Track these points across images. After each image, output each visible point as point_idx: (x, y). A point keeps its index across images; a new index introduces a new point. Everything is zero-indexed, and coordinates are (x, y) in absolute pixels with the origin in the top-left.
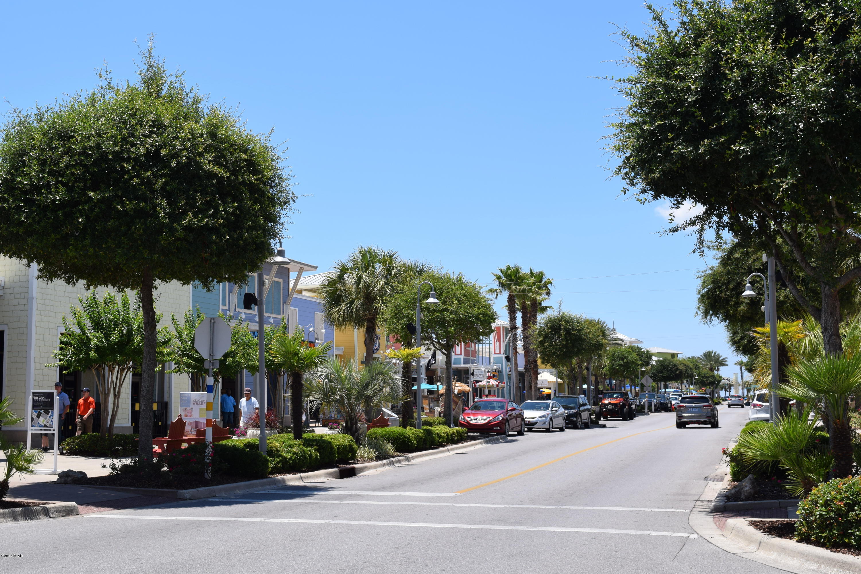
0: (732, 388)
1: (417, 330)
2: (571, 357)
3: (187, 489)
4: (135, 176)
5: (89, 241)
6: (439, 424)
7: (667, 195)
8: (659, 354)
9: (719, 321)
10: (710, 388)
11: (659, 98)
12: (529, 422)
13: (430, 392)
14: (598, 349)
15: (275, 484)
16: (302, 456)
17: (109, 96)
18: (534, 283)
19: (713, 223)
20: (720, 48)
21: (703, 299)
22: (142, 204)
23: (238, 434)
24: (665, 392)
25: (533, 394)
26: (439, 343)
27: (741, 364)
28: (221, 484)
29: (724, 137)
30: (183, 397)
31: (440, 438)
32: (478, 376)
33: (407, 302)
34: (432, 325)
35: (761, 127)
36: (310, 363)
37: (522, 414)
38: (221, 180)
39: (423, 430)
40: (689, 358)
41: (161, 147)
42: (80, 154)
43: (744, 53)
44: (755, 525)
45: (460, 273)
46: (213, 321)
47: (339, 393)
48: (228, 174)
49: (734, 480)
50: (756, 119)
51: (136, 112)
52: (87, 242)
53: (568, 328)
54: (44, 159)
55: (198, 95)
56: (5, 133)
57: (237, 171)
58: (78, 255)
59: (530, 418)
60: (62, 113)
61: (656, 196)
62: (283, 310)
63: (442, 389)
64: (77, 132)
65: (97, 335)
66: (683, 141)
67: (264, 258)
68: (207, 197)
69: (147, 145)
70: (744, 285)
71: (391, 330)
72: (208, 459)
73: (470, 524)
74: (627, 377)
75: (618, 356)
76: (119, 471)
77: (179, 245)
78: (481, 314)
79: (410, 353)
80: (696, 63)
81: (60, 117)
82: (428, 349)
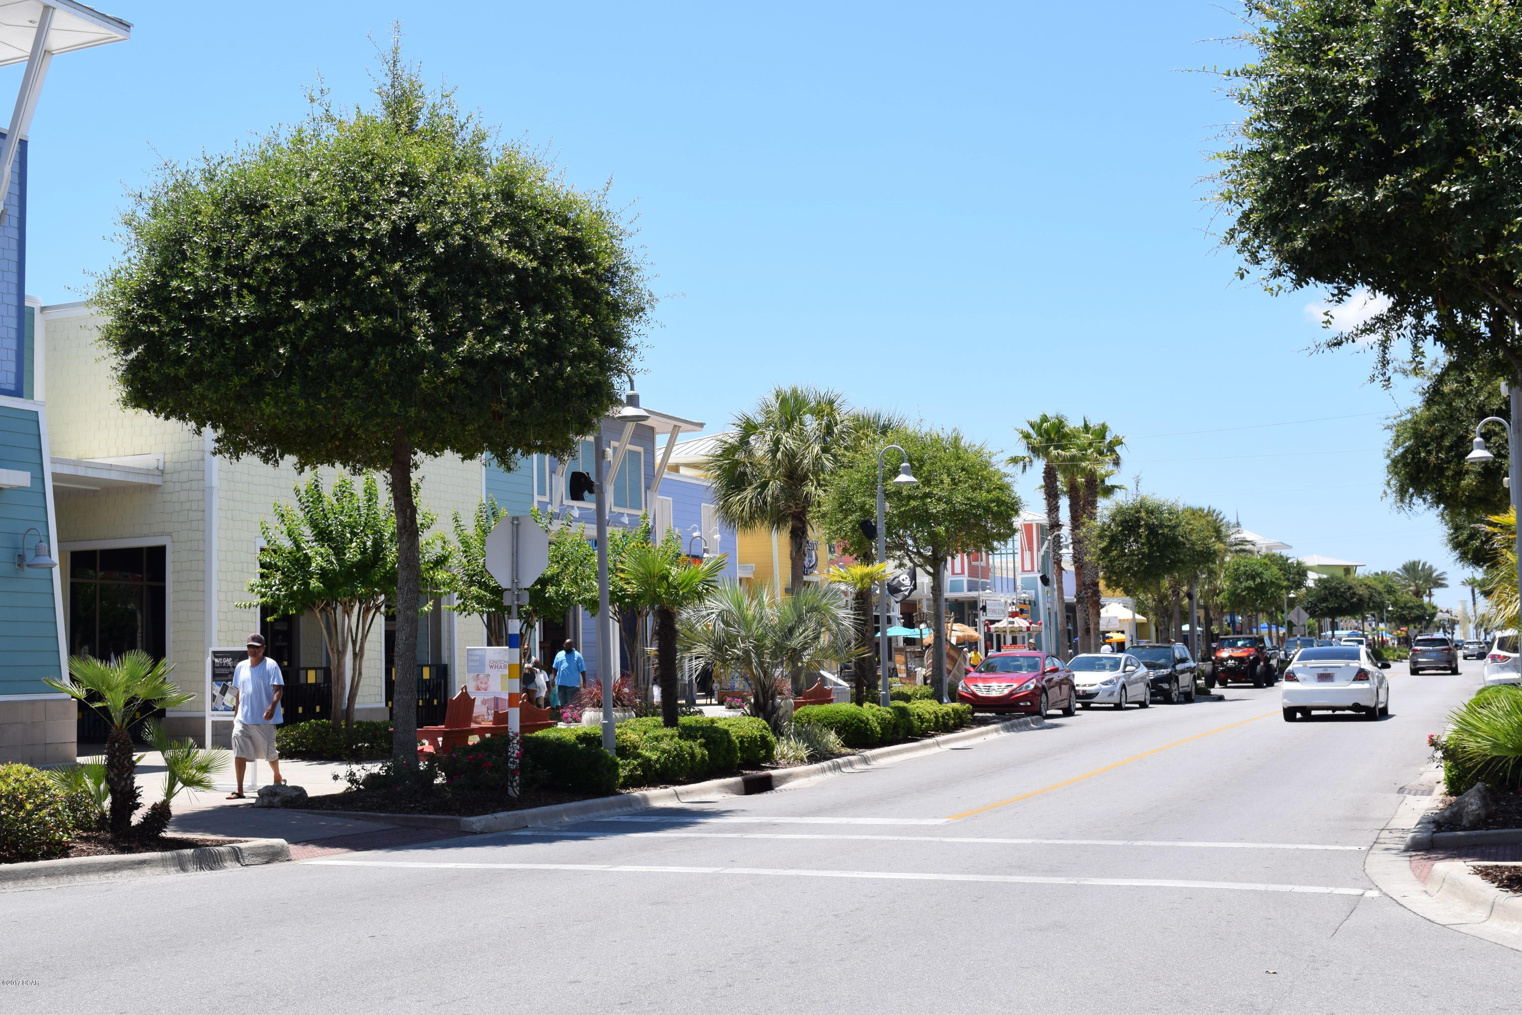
0: (1457, 627)
1: (878, 532)
2: (1158, 577)
3: (476, 815)
4: (374, 272)
5: (298, 387)
6: (923, 697)
7: (1320, 278)
8: (1321, 568)
9: (1426, 507)
10: (1415, 627)
11: (1300, 102)
12: (1084, 691)
13: (909, 641)
14: (1208, 561)
15: (631, 806)
16: (677, 755)
17: (326, 133)
18: (1090, 445)
19: (1406, 328)
20: (1412, 6)
21: (1396, 467)
22: (387, 321)
23: (567, 718)
24: (1333, 636)
25: (1092, 642)
26: (919, 553)
27: (1472, 583)
28: (535, 806)
29: (1420, 169)
30: (472, 655)
31: (922, 723)
32: (994, 611)
33: (860, 481)
34: (906, 523)
35: (1490, 149)
36: (688, 592)
37: (1071, 678)
38: (522, 273)
39: (892, 708)
40: (1377, 574)
41: (417, 219)
42: (278, 237)
43: (1457, 14)
44: (1485, 873)
45: (955, 430)
46: (516, 523)
47: (742, 645)
48: (535, 264)
49: (1451, 794)
50: (1479, 135)
51: (373, 159)
52: (295, 389)
53: (1153, 524)
54: (218, 247)
55: (481, 126)
56: (151, 202)
57: (551, 258)
58: (280, 412)
59: (1085, 685)
60: (246, 166)
61: (1299, 282)
62: (646, 501)
63: (928, 636)
64: (271, 198)
65: (322, 550)
66: (1347, 180)
67: (602, 410)
68: (499, 305)
69: (393, 217)
70: (1471, 441)
71: (834, 532)
72: (513, 763)
73: (969, 873)
74: (1262, 611)
75: (1245, 573)
76: (362, 784)
77: (453, 391)
78: (993, 501)
79: (868, 574)
80: (1368, 36)
81: (243, 173)
82: (901, 565)
